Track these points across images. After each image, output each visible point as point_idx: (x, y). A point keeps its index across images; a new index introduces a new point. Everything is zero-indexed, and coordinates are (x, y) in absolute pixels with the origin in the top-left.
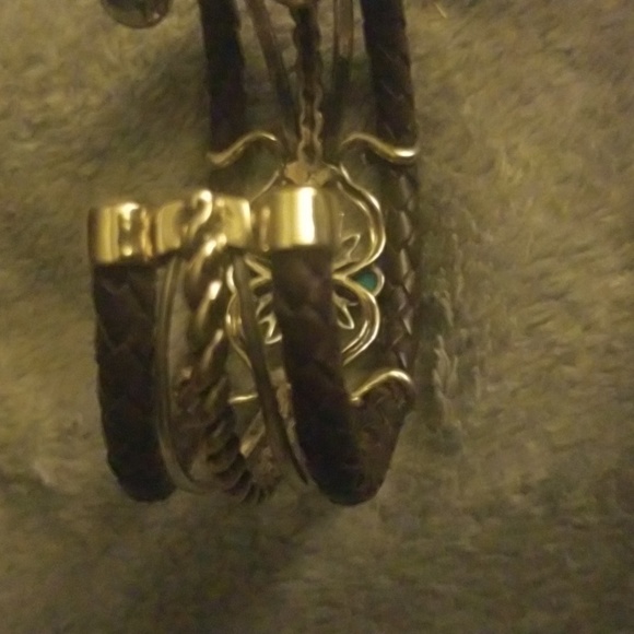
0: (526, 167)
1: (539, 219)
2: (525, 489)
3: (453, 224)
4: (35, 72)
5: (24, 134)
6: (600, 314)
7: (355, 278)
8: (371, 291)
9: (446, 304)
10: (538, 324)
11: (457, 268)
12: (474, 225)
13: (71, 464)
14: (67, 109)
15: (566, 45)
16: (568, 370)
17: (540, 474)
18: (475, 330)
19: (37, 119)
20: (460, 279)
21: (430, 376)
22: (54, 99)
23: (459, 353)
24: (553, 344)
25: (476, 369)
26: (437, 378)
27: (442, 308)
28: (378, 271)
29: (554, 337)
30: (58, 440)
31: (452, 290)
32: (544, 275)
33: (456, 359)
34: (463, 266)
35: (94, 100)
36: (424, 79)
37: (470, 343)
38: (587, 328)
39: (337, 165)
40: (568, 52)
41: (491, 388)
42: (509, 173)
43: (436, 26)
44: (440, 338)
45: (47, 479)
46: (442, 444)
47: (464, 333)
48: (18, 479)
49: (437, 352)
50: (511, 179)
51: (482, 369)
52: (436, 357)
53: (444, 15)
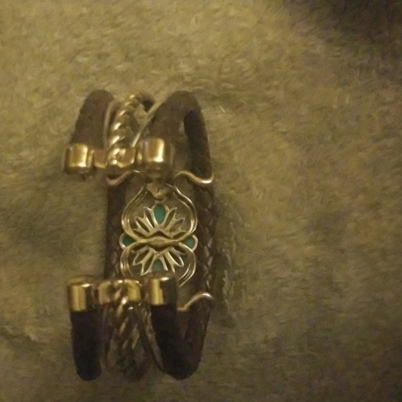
0: (265, 191)
1: (271, 219)
2: (266, 342)
3: (231, 216)
4: (13, 141)
5: (9, 171)
6: (300, 264)
7: (183, 242)
8: (191, 248)
9: (228, 256)
10: (270, 269)
11: (233, 239)
12: (240, 219)
13: (44, 330)
14: (32, 158)
15: (284, 130)
16: (284, 289)
17: (273, 334)
18: (241, 271)
19: (16, 163)
20: (235, 245)
21: (221, 291)
22: (24, 153)
23: (235, 279)
24: (278, 278)
25: (243, 290)
26: (225, 292)
27: (226, 258)
28: (194, 237)
29: (278, 275)
30: (37, 318)
31: (231, 249)
32: (273, 247)
33: (233, 282)
34: (236, 239)
35: (46, 152)
36: (215, 142)
37: (239, 276)
38: (294, 270)
39: (172, 185)
40: (285, 133)
41: (250, 298)
42: (257, 194)
43: (220, 116)
44: (226, 272)
45: (33, 337)
46: (227, 323)
47: (237, 272)
48: (18, 336)
49: (224, 279)
50: (258, 196)
51: (245, 290)
52: (223, 282)
53: (224, 111)
